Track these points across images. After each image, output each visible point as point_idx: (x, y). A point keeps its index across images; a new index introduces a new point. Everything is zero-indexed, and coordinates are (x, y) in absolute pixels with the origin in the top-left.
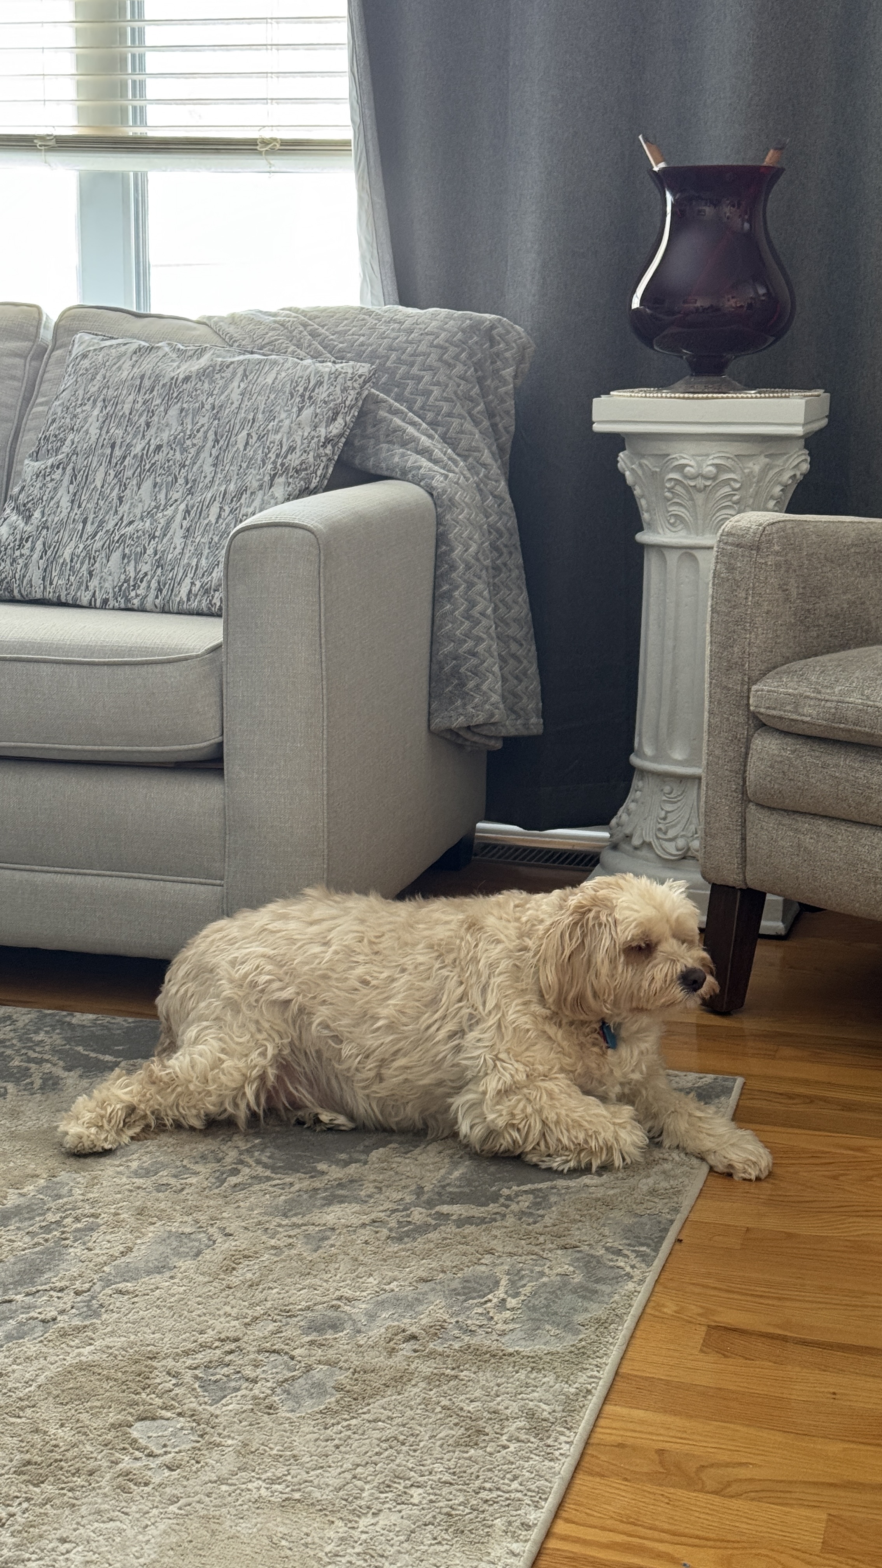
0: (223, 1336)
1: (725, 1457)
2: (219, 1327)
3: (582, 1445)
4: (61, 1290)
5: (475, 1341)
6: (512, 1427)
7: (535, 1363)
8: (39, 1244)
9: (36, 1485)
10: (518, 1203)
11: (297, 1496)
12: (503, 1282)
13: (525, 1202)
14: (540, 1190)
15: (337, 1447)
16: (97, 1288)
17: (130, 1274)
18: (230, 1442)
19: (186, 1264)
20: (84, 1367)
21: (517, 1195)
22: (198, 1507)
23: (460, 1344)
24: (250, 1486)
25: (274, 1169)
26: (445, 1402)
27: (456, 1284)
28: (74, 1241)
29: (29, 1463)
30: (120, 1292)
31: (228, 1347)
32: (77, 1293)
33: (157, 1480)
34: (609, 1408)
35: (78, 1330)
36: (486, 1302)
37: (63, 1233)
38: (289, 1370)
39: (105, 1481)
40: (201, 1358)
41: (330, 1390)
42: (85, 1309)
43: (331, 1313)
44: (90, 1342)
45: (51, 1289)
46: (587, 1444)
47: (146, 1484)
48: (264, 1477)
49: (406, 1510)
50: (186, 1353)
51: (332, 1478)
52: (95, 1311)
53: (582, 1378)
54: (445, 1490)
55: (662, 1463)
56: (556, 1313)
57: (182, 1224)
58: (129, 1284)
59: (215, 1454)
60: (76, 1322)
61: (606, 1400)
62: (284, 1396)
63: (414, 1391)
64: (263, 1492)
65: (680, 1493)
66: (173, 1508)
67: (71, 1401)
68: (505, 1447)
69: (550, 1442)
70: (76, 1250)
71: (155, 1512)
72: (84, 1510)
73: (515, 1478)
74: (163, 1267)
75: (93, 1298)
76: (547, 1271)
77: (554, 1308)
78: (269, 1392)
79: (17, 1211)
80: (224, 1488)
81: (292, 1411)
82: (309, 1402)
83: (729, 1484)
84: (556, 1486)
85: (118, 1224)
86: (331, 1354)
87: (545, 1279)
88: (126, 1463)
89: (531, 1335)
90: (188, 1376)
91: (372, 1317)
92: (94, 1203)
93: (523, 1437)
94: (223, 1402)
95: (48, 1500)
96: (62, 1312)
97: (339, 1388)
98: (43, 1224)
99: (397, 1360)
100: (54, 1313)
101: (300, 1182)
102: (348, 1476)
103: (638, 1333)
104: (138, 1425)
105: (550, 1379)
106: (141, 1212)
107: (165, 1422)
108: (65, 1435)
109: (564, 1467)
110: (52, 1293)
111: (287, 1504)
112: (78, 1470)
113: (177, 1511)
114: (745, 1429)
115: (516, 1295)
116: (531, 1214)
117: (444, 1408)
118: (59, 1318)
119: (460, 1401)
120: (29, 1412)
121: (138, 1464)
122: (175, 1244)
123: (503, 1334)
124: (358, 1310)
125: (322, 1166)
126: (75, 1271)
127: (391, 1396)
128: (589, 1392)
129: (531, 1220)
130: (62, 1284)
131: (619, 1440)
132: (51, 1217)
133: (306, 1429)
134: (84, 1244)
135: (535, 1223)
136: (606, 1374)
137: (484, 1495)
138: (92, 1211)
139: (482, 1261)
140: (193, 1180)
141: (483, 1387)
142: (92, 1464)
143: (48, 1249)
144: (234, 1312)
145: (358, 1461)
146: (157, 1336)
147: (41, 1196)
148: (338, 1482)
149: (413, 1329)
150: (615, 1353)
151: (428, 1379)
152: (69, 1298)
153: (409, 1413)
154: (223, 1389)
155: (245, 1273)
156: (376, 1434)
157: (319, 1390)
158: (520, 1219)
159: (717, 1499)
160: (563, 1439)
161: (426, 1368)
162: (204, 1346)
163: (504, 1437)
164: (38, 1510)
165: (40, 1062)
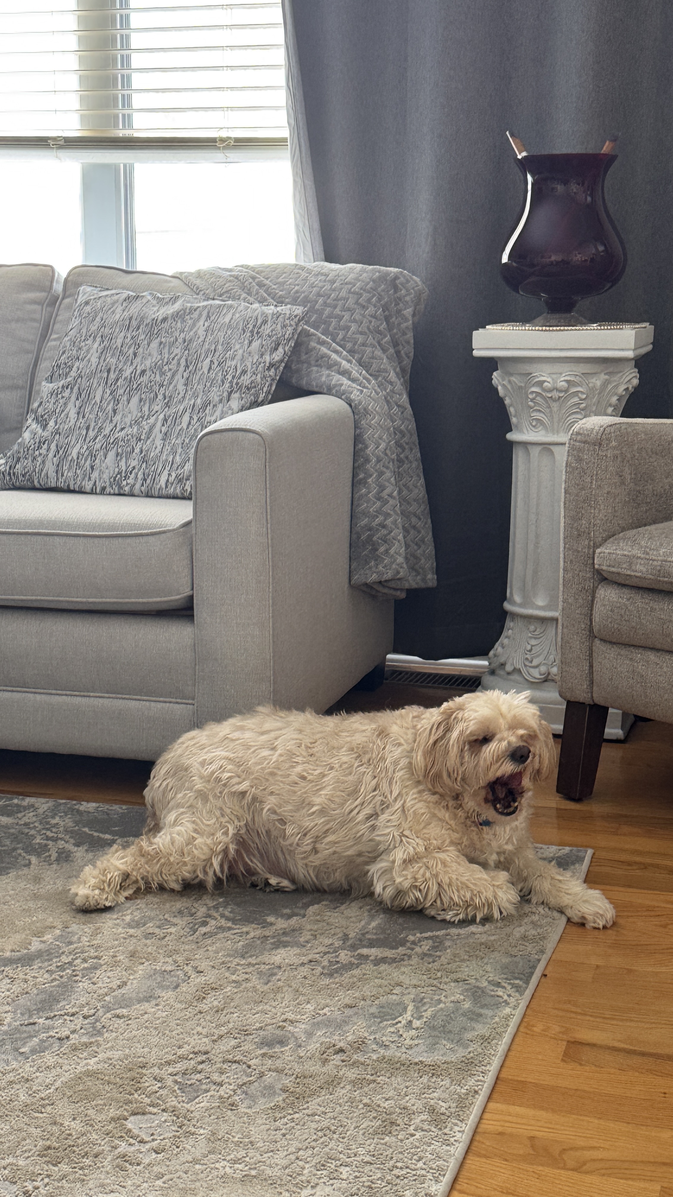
0: (196, 1050)
1: (581, 1143)
2: (193, 1043)
3: (471, 1134)
4: (73, 1015)
5: (388, 1053)
6: (417, 1120)
7: (434, 1070)
8: (55, 979)
9: (55, 1165)
10: (421, 946)
11: (253, 1173)
12: (410, 1008)
13: (426, 946)
14: (437, 937)
15: (284, 1135)
16: (100, 1013)
17: (124, 1002)
18: (202, 1131)
19: (168, 995)
20: (89, 1074)
21: (420, 941)
22: (178, 1181)
23: (378, 1056)
24: (217, 1165)
25: (234, 921)
26: (366, 1100)
27: (373, 1010)
28: (82, 978)
29: (49, 1148)
30: (118, 1016)
31: (199, 1059)
32: (85, 1017)
33: (146, 1161)
34: (491, 1105)
35: (87, 1045)
36: (397, 1023)
37: (74, 971)
38: (247, 1076)
39: (107, 1162)
40: (180, 1067)
41: (278, 1091)
42: (91, 1029)
43: (278, 1032)
44: (95, 1054)
45: (66, 1014)
46: (475, 1132)
47: (138, 1164)
48: (228, 1158)
49: (337, 1184)
50: (168, 1063)
51: (280, 1159)
52: (99, 1031)
53: (471, 1082)
54: (367, 1168)
55: (532, 1146)
56: (450, 1032)
57: (165, 964)
58: (124, 1010)
59: (191, 1141)
60: (85, 1039)
61: (490, 1098)
62: (244, 1095)
63: (342, 1092)
64: (228, 1170)
65: (547, 1170)
66: (159, 1183)
67: (81, 1100)
68: (412, 1135)
69: (447, 1131)
70: (85, 984)
71: (145, 1184)
72: (91, 1184)
73: (420, 1159)
74: (151, 997)
75: (97, 1021)
76: (443, 999)
77: (449, 1027)
78: (232, 1093)
79: (39, 954)
80: (197, 1167)
81: (249, 1107)
82: (262, 1100)
83: (584, 1163)
84: (452, 1165)
85: (116, 964)
86: (279, 1064)
87: (442, 1005)
88: (123, 1147)
89: (432, 1047)
90: (169, 1081)
91: (310, 1035)
92: (98, 947)
93: (426, 1127)
94: (197, 1100)
95: (64, 1177)
96: (74, 1032)
97: (284, 1090)
98: (59, 964)
99: (329, 1068)
100: (67, 1033)
101: (254, 931)
102: (293, 1157)
103: (514, 1047)
104: (132, 1118)
105: (447, 1082)
106: (133, 955)
107: (153, 1116)
108: (77, 1126)
109: (458, 1150)
110: (66, 1017)
111: (246, 1179)
112: (86, 1154)
113: (162, 1185)
114: (596, 1121)
115: (420, 1018)
116: (431, 955)
117: (365, 1105)
118: (71, 1036)
119: (378, 1099)
120: (49, 1108)
121: (132, 1149)
122: (159, 979)
123: (410, 1047)
124: (299, 1030)
125: (271, 919)
126: (83, 1000)
127: (324, 1096)
128: (476, 1092)
129: (431, 960)
130: (74, 1010)
131: (500, 1129)
132: (65, 959)
133: (260, 1122)
134: (90, 979)
135: (434, 962)
136: (489, 1079)
137: (396, 1172)
138: (96, 954)
139: (394, 992)
140: (173, 930)
141: (395, 1089)
142: (97, 1149)
143: (63, 983)
144: (204, 1031)
145: (300, 1146)
146: (146, 1050)
147: (57, 943)
148: (285, 1162)
149: (342, 1044)
150: (496, 1063)
151: (353, 1083)
152: (79, 1021)
153: (338, 1108)
154: (197, 1091)
155: (213, 1001)
156: (314, 1125)
157: (269, 1091)
158: (422, 959)
159: (576, 1175)
160: (456, 1128)
161: (351, 1074)
162: (182, 1058)
163: (412, 1128)
164: (56, 1184)
165: (55, 840)
